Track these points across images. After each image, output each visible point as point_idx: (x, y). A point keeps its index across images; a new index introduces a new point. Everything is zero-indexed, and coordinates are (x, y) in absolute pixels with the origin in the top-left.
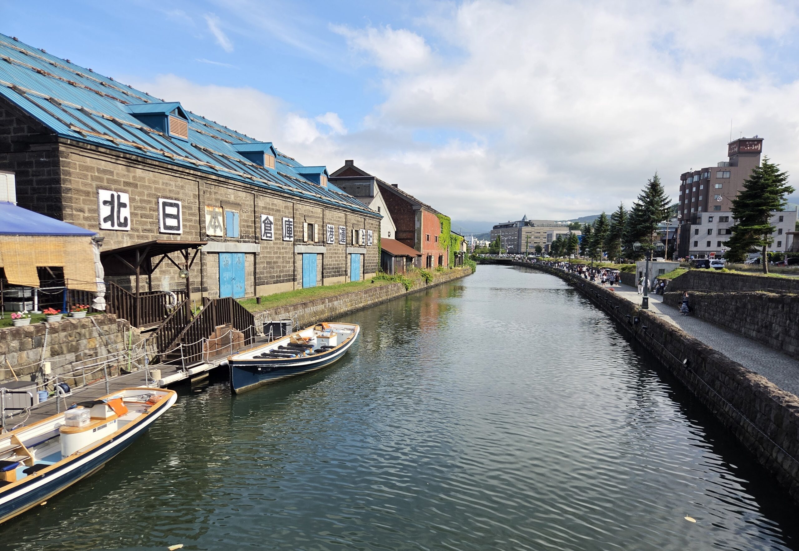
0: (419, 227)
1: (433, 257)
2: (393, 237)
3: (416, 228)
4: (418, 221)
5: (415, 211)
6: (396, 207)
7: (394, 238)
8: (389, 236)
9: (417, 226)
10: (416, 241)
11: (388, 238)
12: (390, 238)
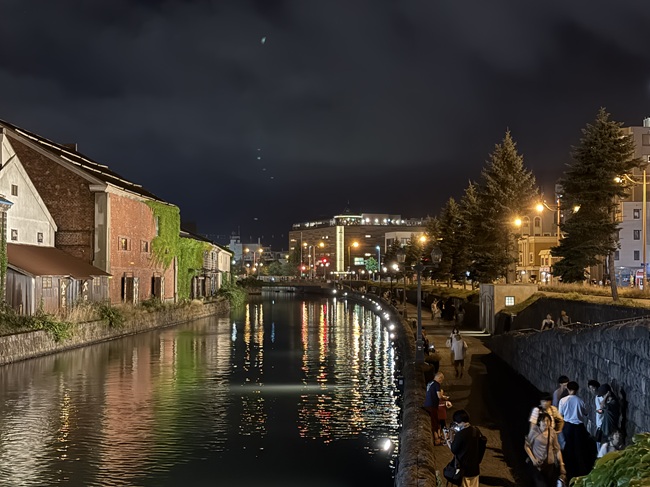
0: (102, 223)
1: (136, 279)
2: (48, 242)
3: (96, 226)
4: (100, 212)
5: (93, 193)
6: (57, 186)
7: (53, 246)
8: (40, 241)
9: (98, 221)
10: (97, 250)
11: (36, 244)
12: (42, 245)
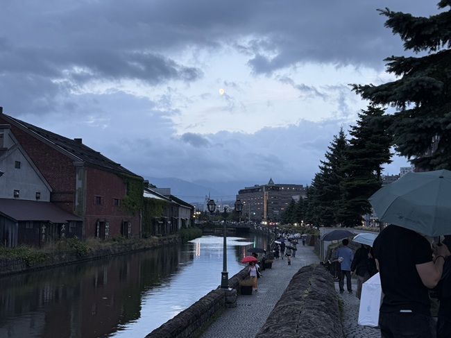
1: (107, 223)
2: (45, 197)
3: (77, 189)
4: (79, 179)
5: (76, 167)
7: (48, 200)
8: (37, 198)
9: (78, 186)
10: (77, 204)
11: (35, 200)
12: (39, 200)
